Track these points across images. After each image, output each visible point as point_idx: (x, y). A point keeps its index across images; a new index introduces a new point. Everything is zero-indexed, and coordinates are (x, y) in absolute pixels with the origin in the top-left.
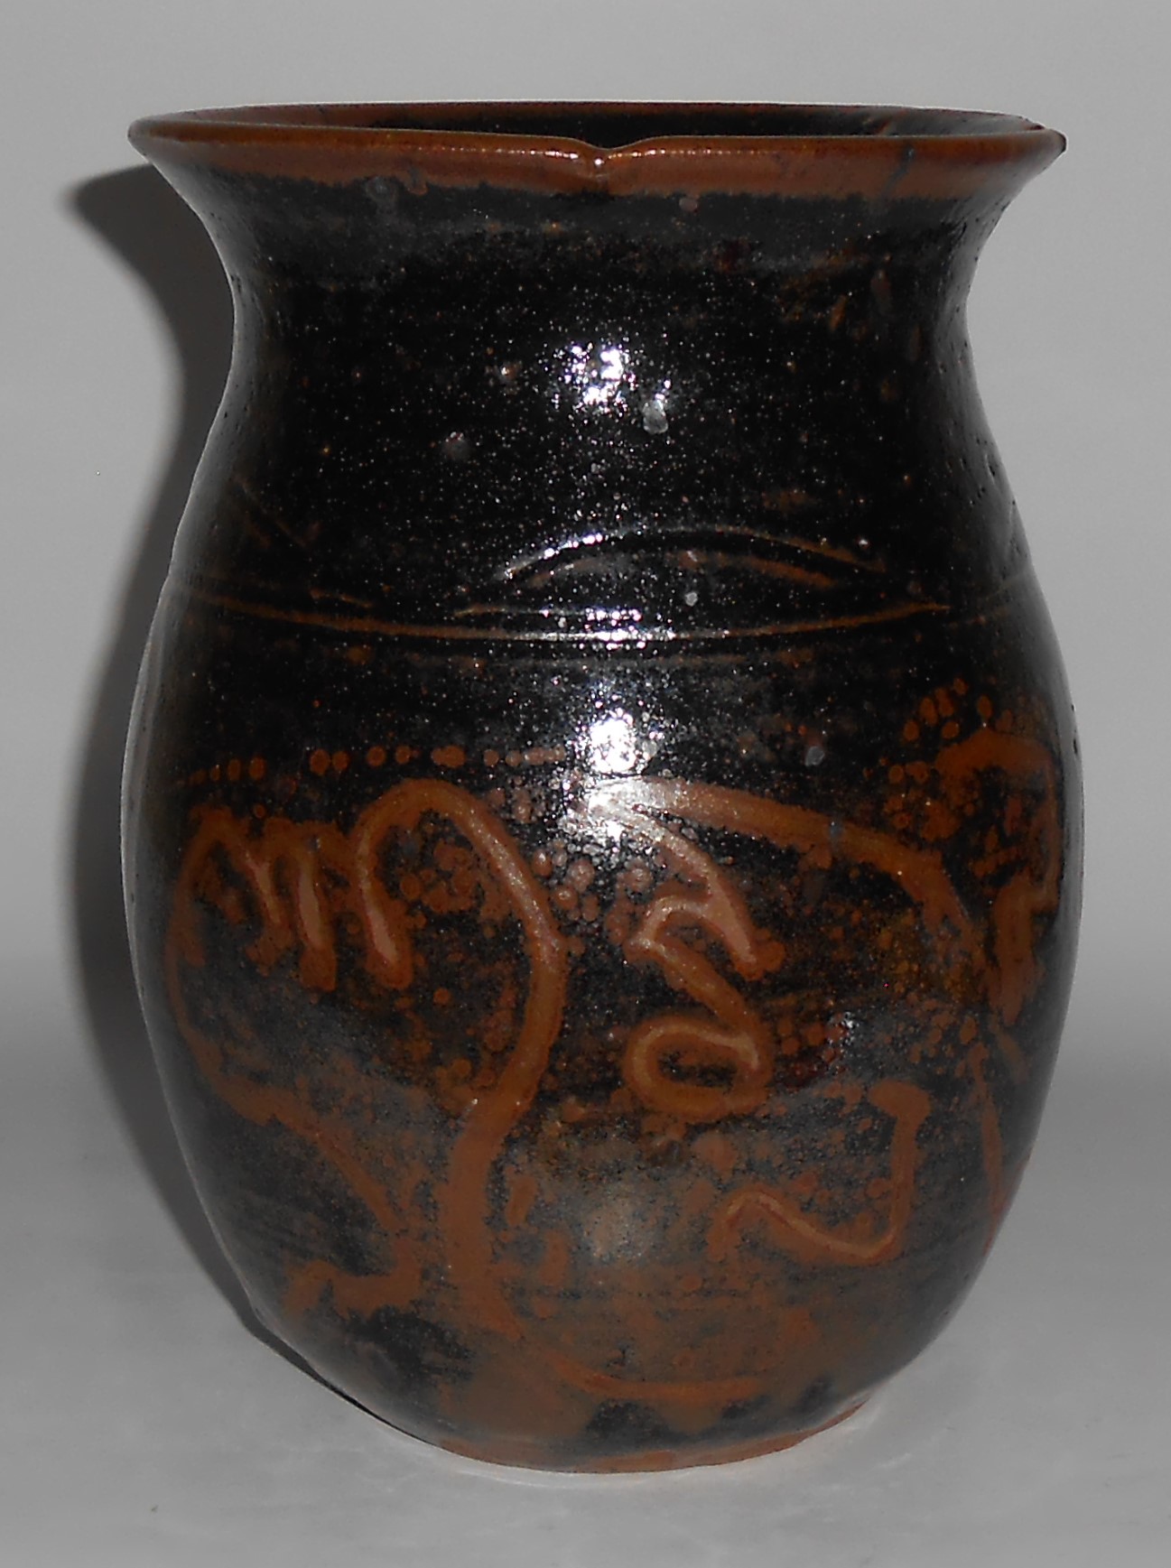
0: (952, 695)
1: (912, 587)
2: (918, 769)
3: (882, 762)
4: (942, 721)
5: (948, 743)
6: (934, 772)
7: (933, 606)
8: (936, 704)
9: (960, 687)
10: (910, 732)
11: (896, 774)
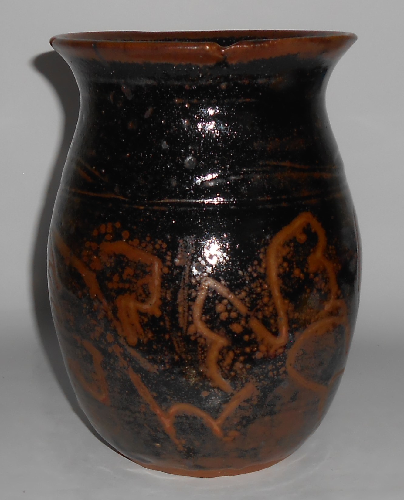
0: (113, 227)
1: (116, 190)
2: (94, 245)
3: (85, 239)
4: (106, 233)
5: (106, 241)
6: (98, 248)
7: (122, 198)
8: (106, 228)
9: (118, 225)
10: (95, 233)
11: (87, 244)
